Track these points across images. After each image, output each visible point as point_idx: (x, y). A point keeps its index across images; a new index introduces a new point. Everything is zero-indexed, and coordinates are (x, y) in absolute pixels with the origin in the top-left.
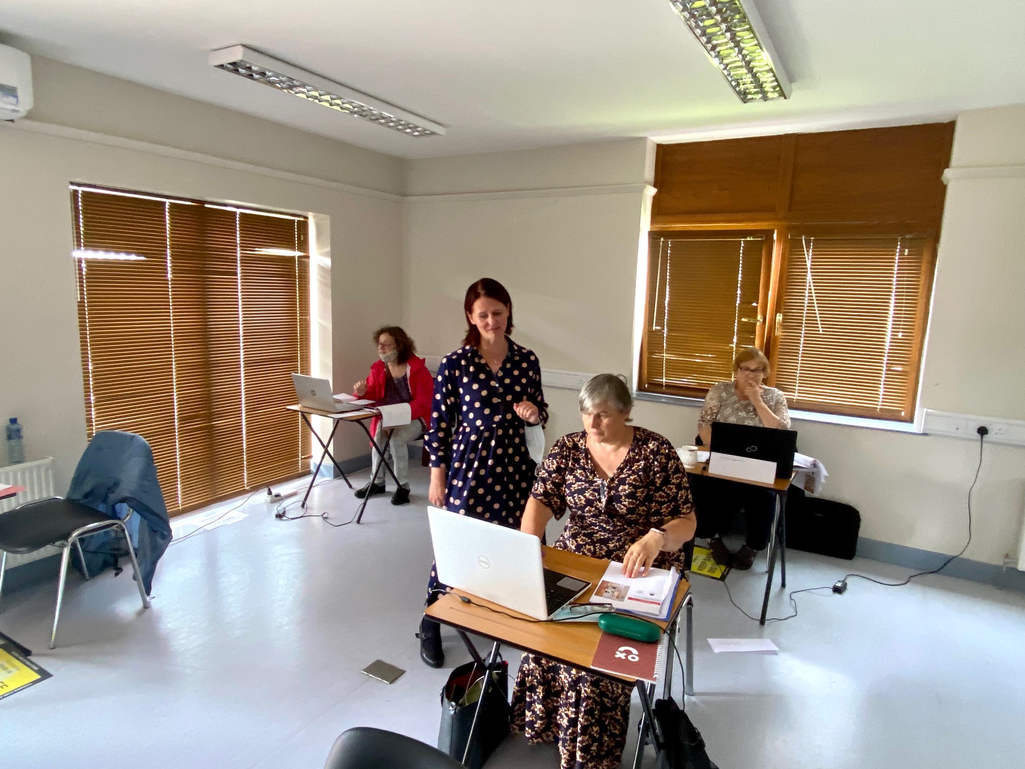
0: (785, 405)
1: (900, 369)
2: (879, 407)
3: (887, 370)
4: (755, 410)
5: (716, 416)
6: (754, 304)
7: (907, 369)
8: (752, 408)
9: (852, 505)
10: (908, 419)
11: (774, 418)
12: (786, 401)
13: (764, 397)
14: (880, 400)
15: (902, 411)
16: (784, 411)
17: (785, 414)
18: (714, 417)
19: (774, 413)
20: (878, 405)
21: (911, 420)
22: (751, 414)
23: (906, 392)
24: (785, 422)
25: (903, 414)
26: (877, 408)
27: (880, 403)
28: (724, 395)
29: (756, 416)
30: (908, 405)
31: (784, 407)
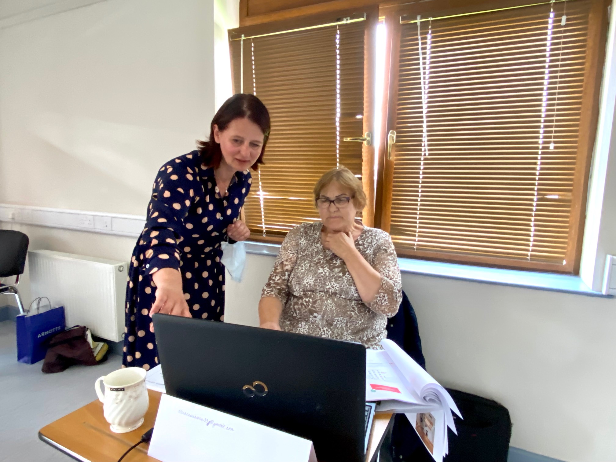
0: (391, 254)
1: (556, 197)
2: (529, 253)
3: (539, 200)
4: (343, 263)
5: (289, 275)
6: (359, 117)
7: (568, 196)
8: (339, 262)
9: (496, 400)
10: (571, 269)
11: (374, 277)
12: (393, 247)
13: (361, 242)
14: (531, 244)
15: (562, 259)
16: (391, 264)
17: (392, 269)
18: (286, 277)
19: (375, 267)
20: (528, 250)
21: (576, 272)
22: (337, 270)
23: (567, 230)
24: (391, 282)
25: (564, 262)
26: (527, 255)
27: (530, 248)
28: (303, 241)
29: (344, 274)
30: (571, 247)
31: (389, 258)
